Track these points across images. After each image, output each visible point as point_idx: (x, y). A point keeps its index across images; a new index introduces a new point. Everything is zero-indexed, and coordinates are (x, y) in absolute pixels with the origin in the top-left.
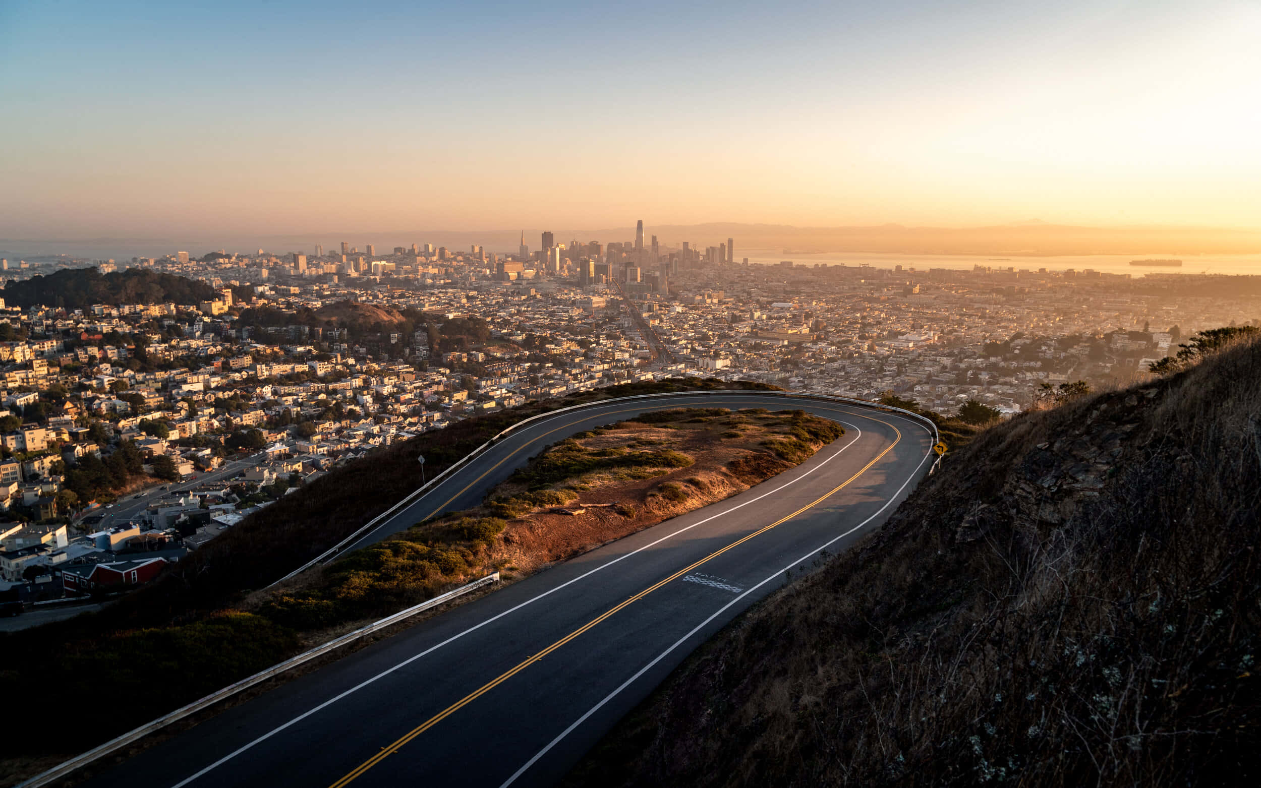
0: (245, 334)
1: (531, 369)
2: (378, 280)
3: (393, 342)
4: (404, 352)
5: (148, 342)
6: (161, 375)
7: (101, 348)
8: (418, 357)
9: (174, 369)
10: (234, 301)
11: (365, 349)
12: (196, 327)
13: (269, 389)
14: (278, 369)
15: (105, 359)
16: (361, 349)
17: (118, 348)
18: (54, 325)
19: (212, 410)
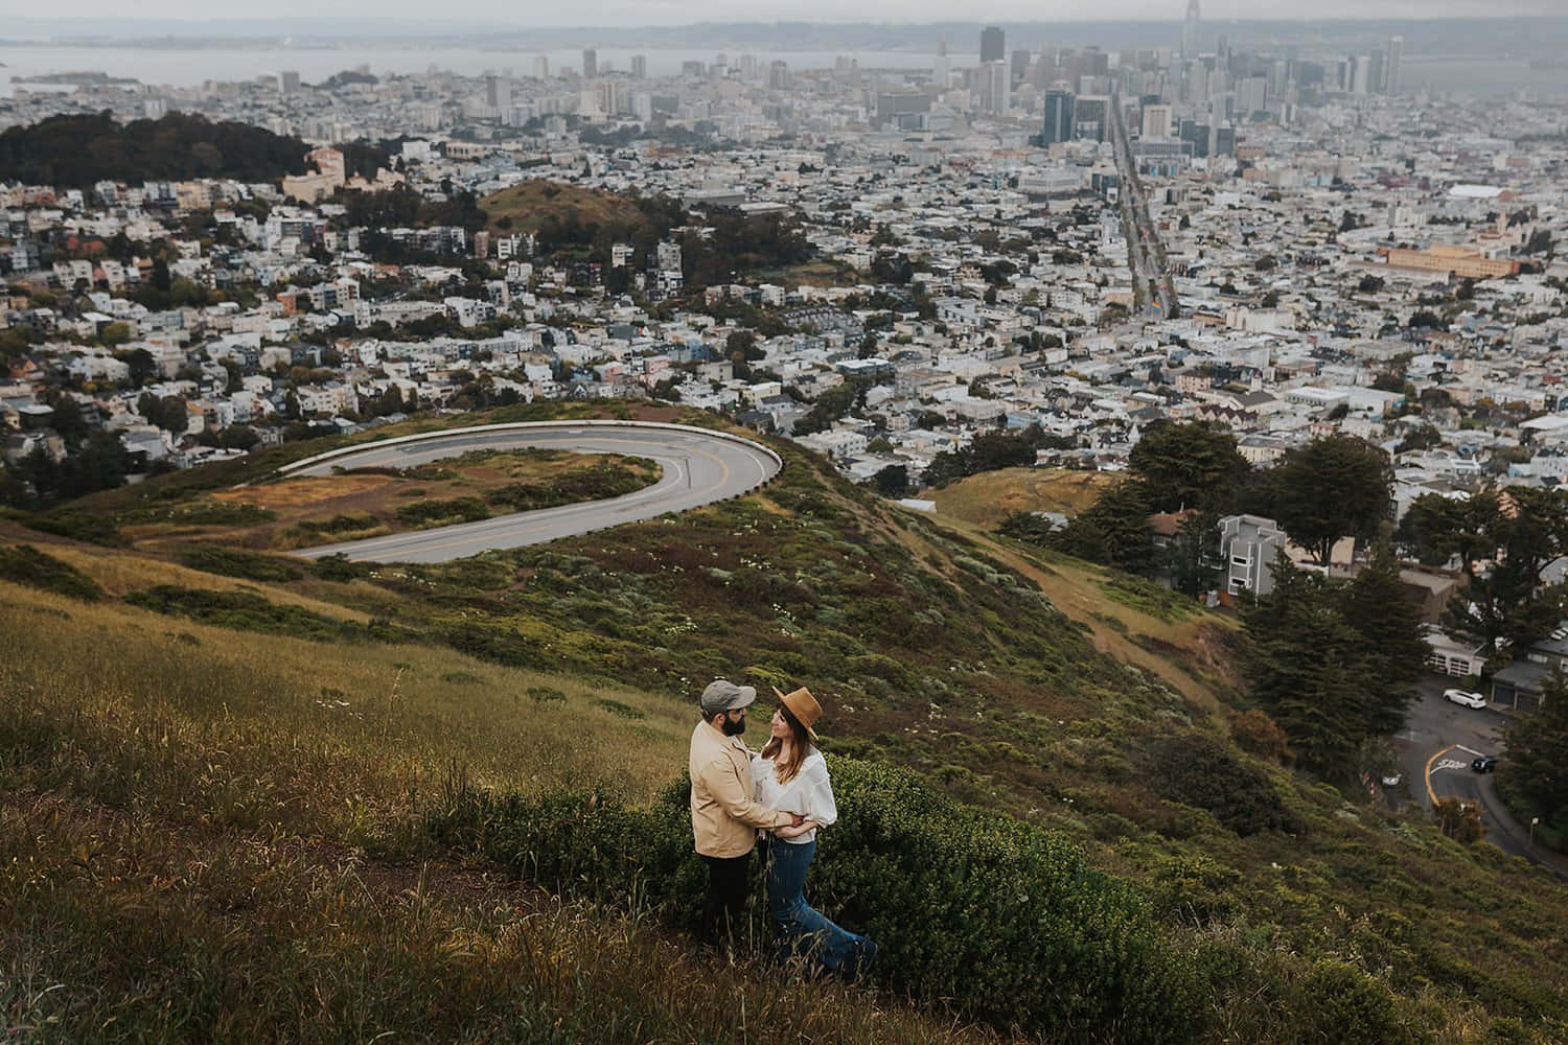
0: (353, 240)
1: (871, 323)
2: (643, 130)
3: (618, 262)
4: (634, 282)
5: (176, 255)
6: (191, 316)
7: (96, 264)
8: (659, 293)
9: (214, 304)
10: (349, 176)
11: (563, 275)
12: (268, 226)
13: (373, 347)
14: (393, 311)
15: (103, 285)
16: (555, 275)
17: (124, 265)
18: (25, 223)
19: (267, 382)
